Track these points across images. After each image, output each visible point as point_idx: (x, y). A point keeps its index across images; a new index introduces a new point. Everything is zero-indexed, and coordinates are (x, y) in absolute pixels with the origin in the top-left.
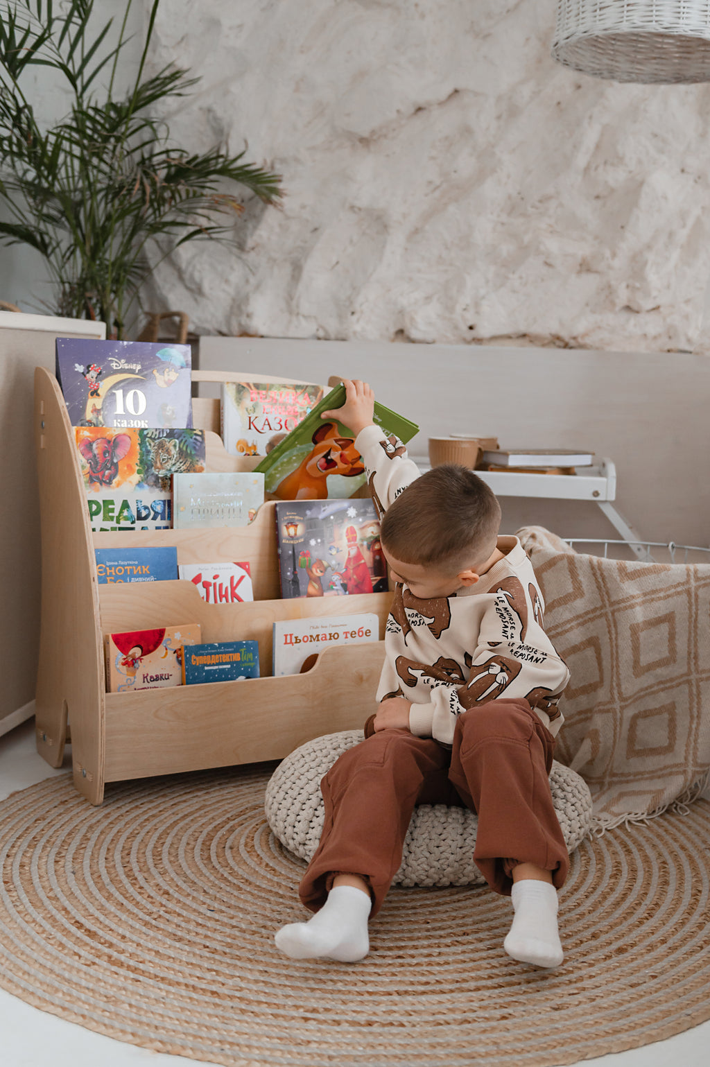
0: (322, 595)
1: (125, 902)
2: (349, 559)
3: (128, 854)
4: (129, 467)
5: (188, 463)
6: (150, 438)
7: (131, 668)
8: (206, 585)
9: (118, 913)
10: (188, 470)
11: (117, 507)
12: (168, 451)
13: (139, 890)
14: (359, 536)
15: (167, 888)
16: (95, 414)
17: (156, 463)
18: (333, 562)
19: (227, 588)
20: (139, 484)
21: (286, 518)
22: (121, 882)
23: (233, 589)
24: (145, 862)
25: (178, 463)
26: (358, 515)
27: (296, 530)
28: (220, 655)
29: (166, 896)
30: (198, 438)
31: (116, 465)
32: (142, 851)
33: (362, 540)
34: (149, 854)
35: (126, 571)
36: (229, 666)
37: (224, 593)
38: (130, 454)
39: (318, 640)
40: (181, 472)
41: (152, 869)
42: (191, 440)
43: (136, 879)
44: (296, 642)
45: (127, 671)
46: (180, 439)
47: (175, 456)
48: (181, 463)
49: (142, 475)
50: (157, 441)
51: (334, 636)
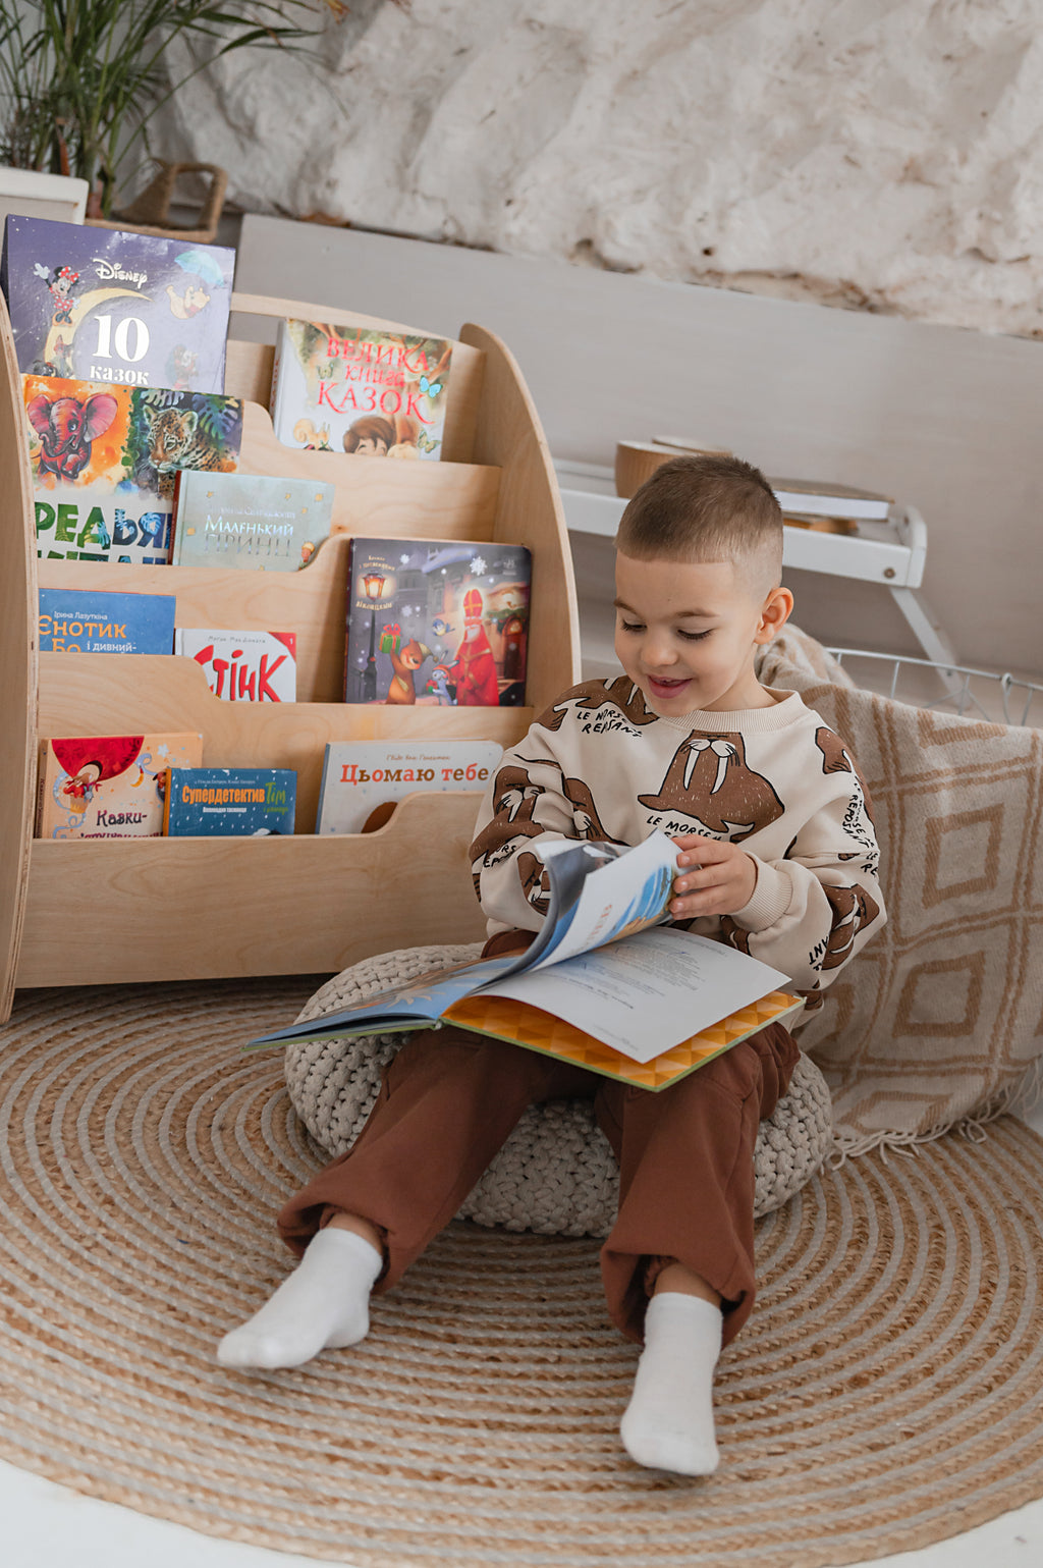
0: (413, 702)
1: (39, 1212)
2: (465, 646)
3: (48, 1122)
4: (110, 451)
5: (209, 456)
6: (151, 405)
7: (79, 799)
8: (220, 666)
9: (27, 1231)
10: (209, 467)
11: (82, 518)
12: (178, 431)
13: (64, 1192)
14: (486, 606)
15: (110, 1192)
16: (60, 353)
17: (156, 449)
18: (438, 648)
19: (253, 675)
20: (123, 483)
21: (366, 565)
22: (33, 1173)
23: (264, 676)
24: (76, 1140)
25: (193, 453)
26: (488, 572)
27: (380, 588)
28: (232, 791)
29: (108, 1207)
30: (232, 413)
31: (87, 446)
32: (72, 1118)
33: (491, 615)
34: (82, 1124)
35: (86, 630)
36: (244, 810)
37: (247, 683)
38: (114, 428)
39: (398, 779)
40: (197, 469)
41: (87, 1155)
42: (220, 416)
43: (59, 1170)
44: (361, 780)
45: (73, 803)
46: (201, 412)
47: (190, 440)
48: (198, 453)
49: (130, 468)
50: (162, 412)
51: (425, 775)
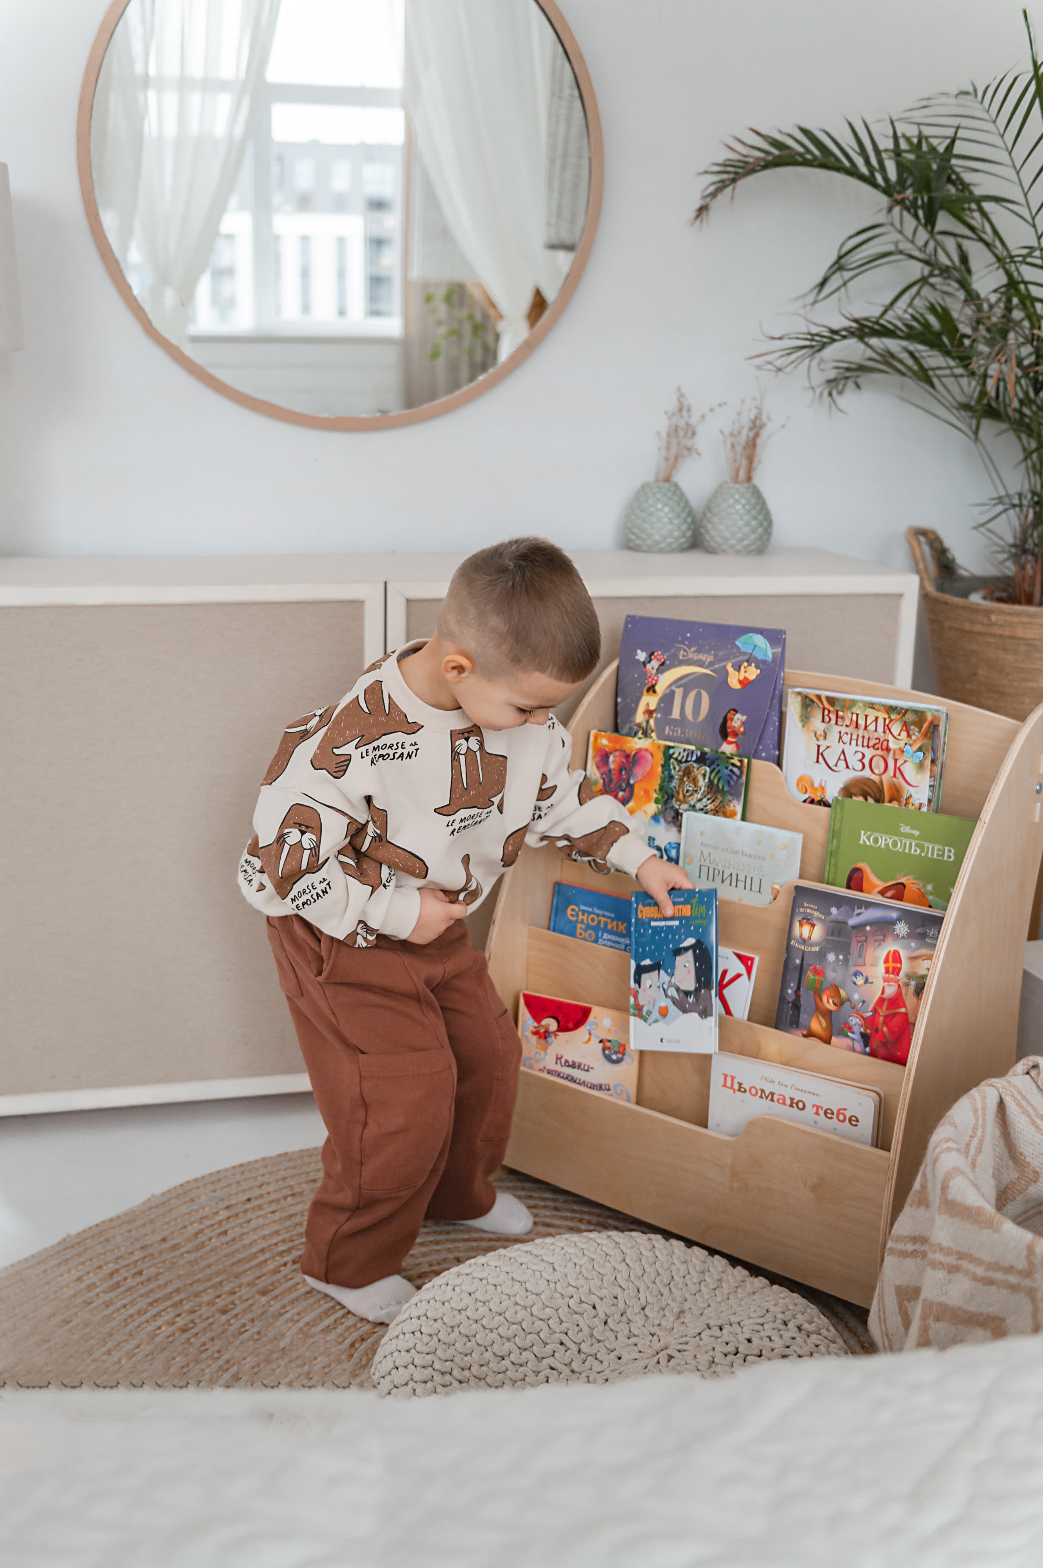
4: (647, 792)
5: (717, 803)
6: (676, 759)
7: (542, 1041)
10: (716, 812)
12: (695, 781)
16: (647, 716)
17: (678, 793)
20: (655, 818)
21: (802, 910)
25: (705, 800)
26: (908, 935)
27: (811, 932)
30: (736, 770)
31: (631, 787)
35: (599, 922)
38: (649, 775)
39: (772, 1100)
40: (706, 813)
42: (727, 772)
44: (739, 1090)
45: (538, 1043)
46: (712, 767)
47: (703, 789)
48: (708, 799)
49: (660, 806)
50: (683, 766)
51: (797, 1104)
